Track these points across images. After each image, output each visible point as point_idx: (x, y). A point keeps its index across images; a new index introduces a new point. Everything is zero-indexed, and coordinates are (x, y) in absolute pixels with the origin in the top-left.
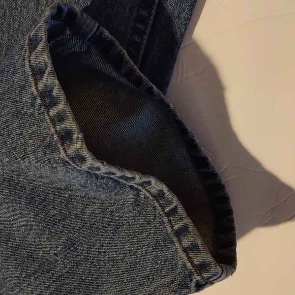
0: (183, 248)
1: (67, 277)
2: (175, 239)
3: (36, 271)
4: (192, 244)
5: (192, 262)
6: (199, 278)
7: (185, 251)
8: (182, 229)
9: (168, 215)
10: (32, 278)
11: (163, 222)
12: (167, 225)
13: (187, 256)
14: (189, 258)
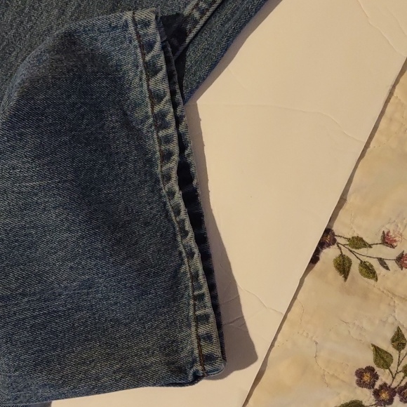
0: (197, 334)
1: (60, 316)
2: (193, 324)
3: (34, 294)
4: (206, 334)
5: (200, 351)
6: (200, 368)
7: (199, 338)
8: (203, 316)
9: (195, 298)
10: (26, 299)
11: (189, 304)
12: (191, 308)
13: (199, 343)
14: (199, 346)
